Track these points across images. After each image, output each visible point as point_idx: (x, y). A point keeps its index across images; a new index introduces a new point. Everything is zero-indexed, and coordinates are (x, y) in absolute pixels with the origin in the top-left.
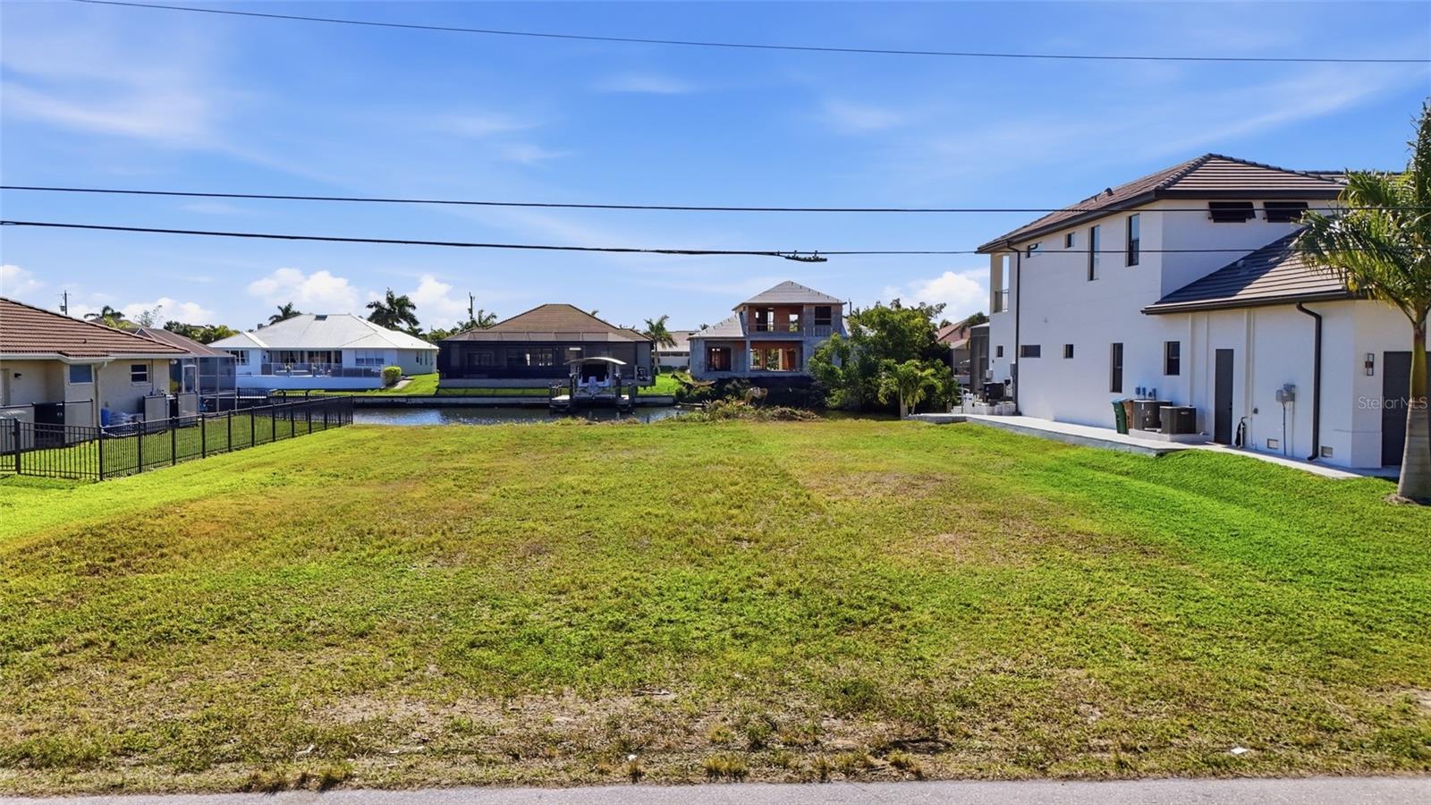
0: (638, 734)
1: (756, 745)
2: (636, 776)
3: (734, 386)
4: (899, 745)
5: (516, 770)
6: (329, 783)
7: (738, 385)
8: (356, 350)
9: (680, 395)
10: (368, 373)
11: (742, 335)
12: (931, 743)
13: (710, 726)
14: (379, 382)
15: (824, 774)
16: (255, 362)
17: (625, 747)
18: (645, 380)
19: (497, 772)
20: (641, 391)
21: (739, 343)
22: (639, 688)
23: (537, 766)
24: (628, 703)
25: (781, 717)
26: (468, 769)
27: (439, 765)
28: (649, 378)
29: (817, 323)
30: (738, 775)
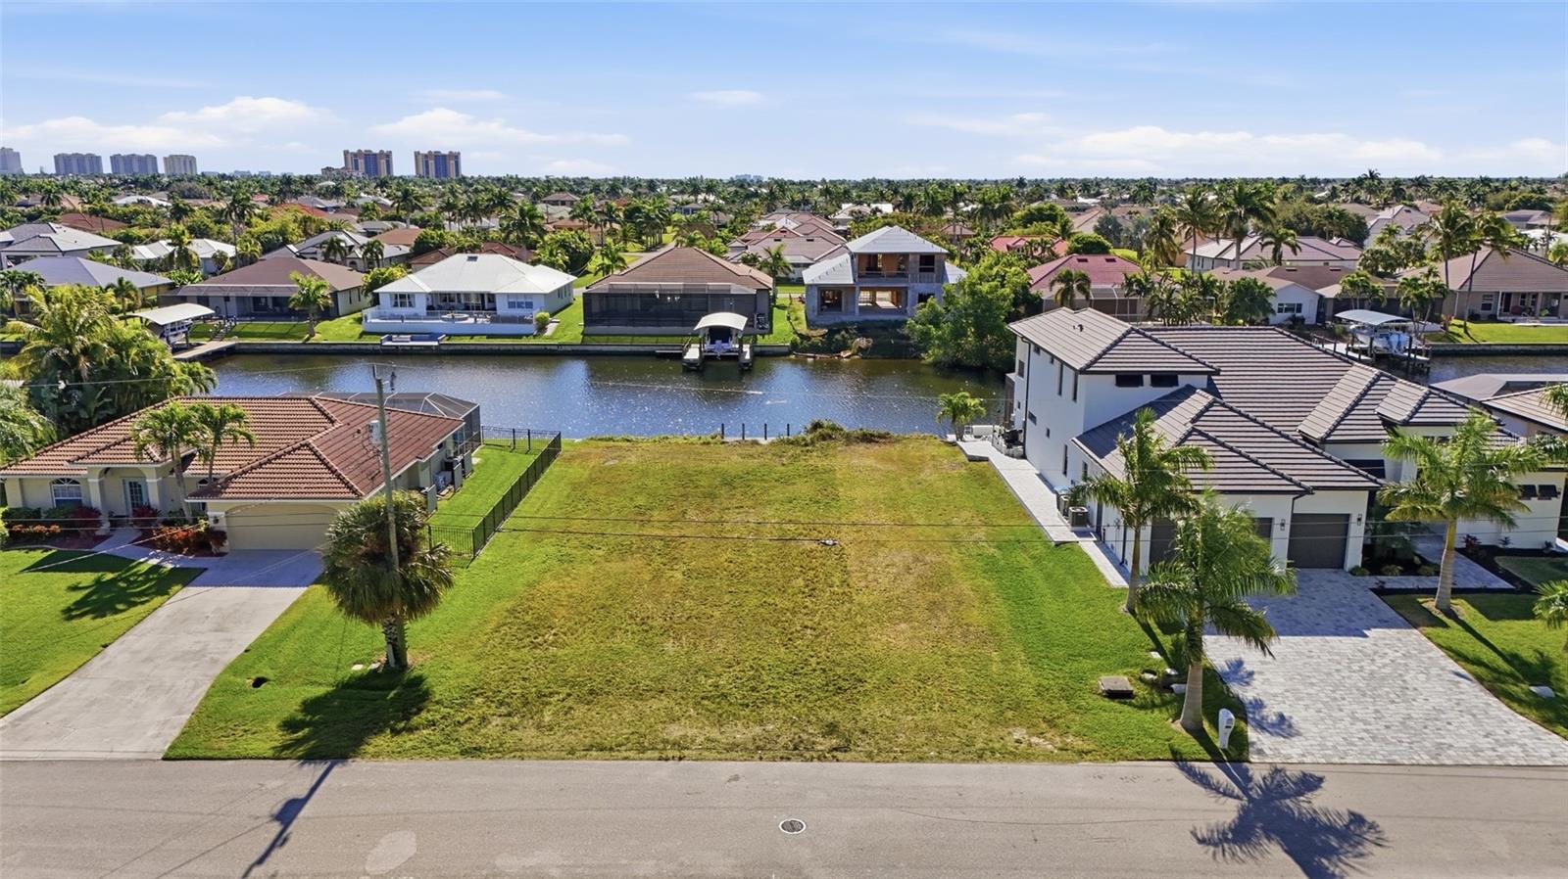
0: (761, 743)
1: (795, 749)
2: (761, 759)
3: (843, 336)
4: (836, 749)
5: (728, 756)
6: (680, 759)
7: (846, 336)
8: (509, 295)
9: (794, 345)
10: (522, 320)
11: (852, 282)
12: (845, 749)
13: (783, 740)
14: (532, 328)
15: (812, 759)
16: (421, 307)
17: (758, 748)
18: (763, 328)
19: (723, 756)
20: (761, 341)
21: (850, 289)
22: (761, 722)
23: (734, 754)
24: (758, 730)
25: (805, 736)
26: (714, 754)
27: (706, 753)
28: (767, 326)
29: (921, 270)
30: (789, 759)
